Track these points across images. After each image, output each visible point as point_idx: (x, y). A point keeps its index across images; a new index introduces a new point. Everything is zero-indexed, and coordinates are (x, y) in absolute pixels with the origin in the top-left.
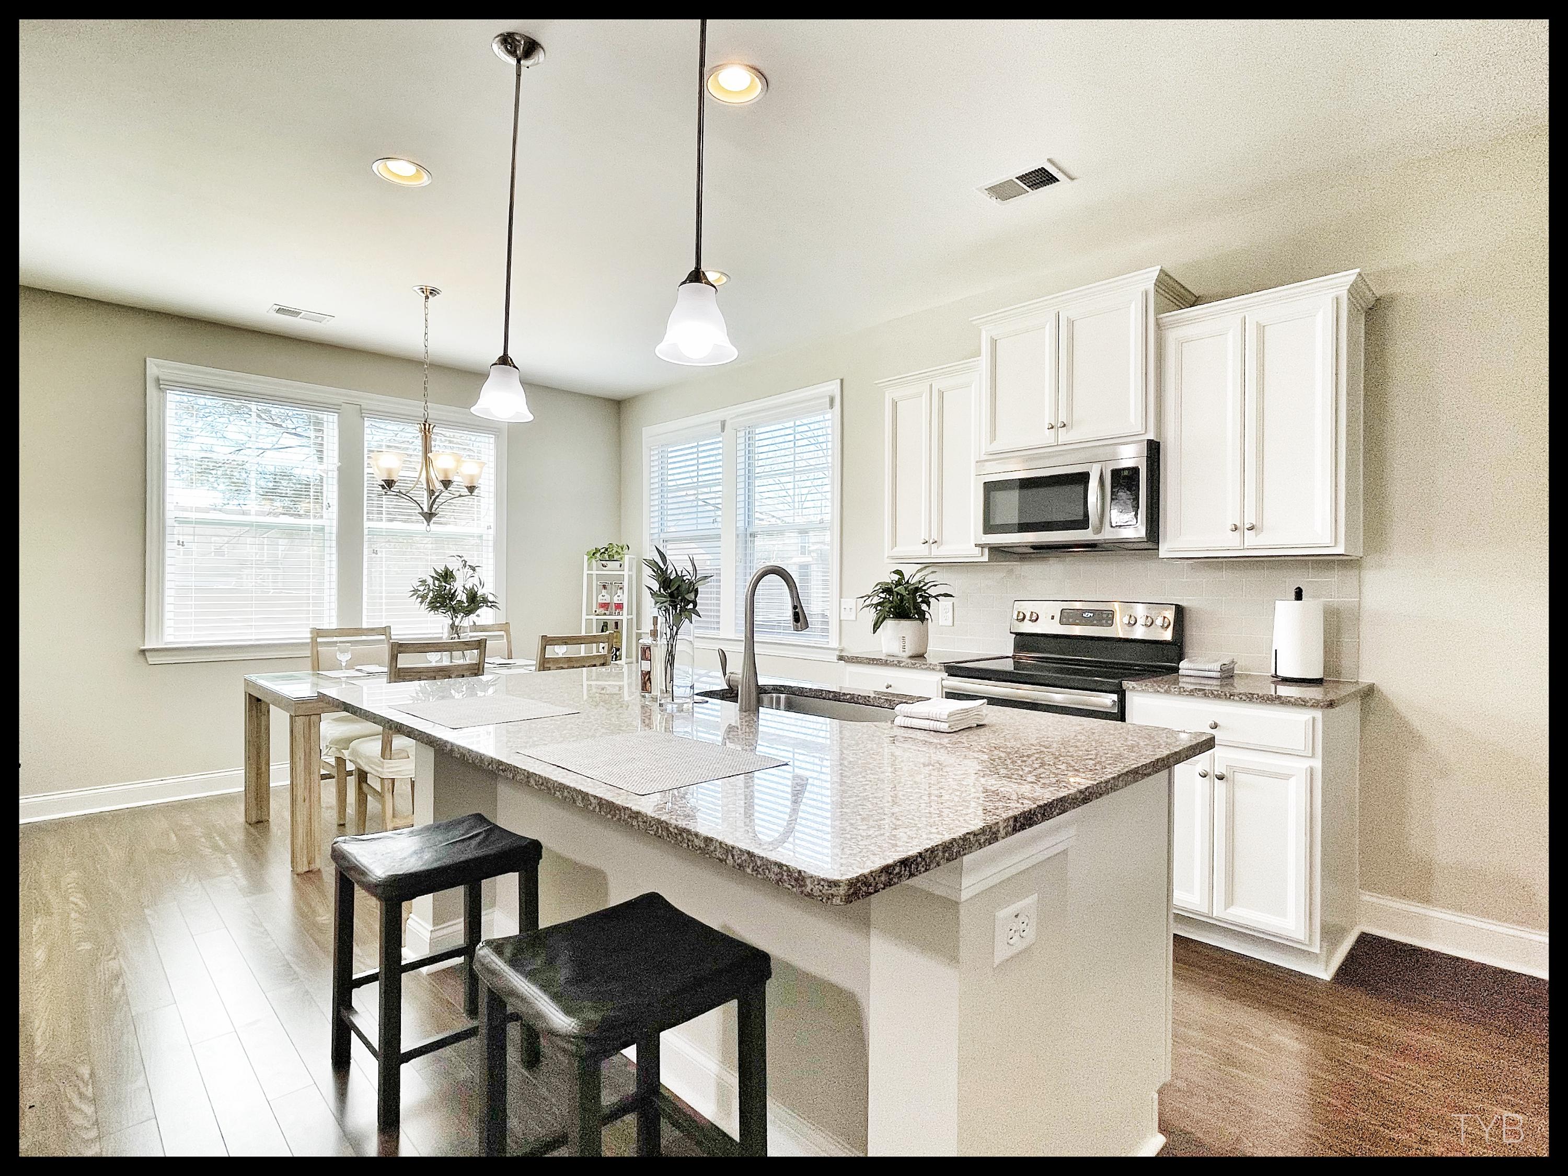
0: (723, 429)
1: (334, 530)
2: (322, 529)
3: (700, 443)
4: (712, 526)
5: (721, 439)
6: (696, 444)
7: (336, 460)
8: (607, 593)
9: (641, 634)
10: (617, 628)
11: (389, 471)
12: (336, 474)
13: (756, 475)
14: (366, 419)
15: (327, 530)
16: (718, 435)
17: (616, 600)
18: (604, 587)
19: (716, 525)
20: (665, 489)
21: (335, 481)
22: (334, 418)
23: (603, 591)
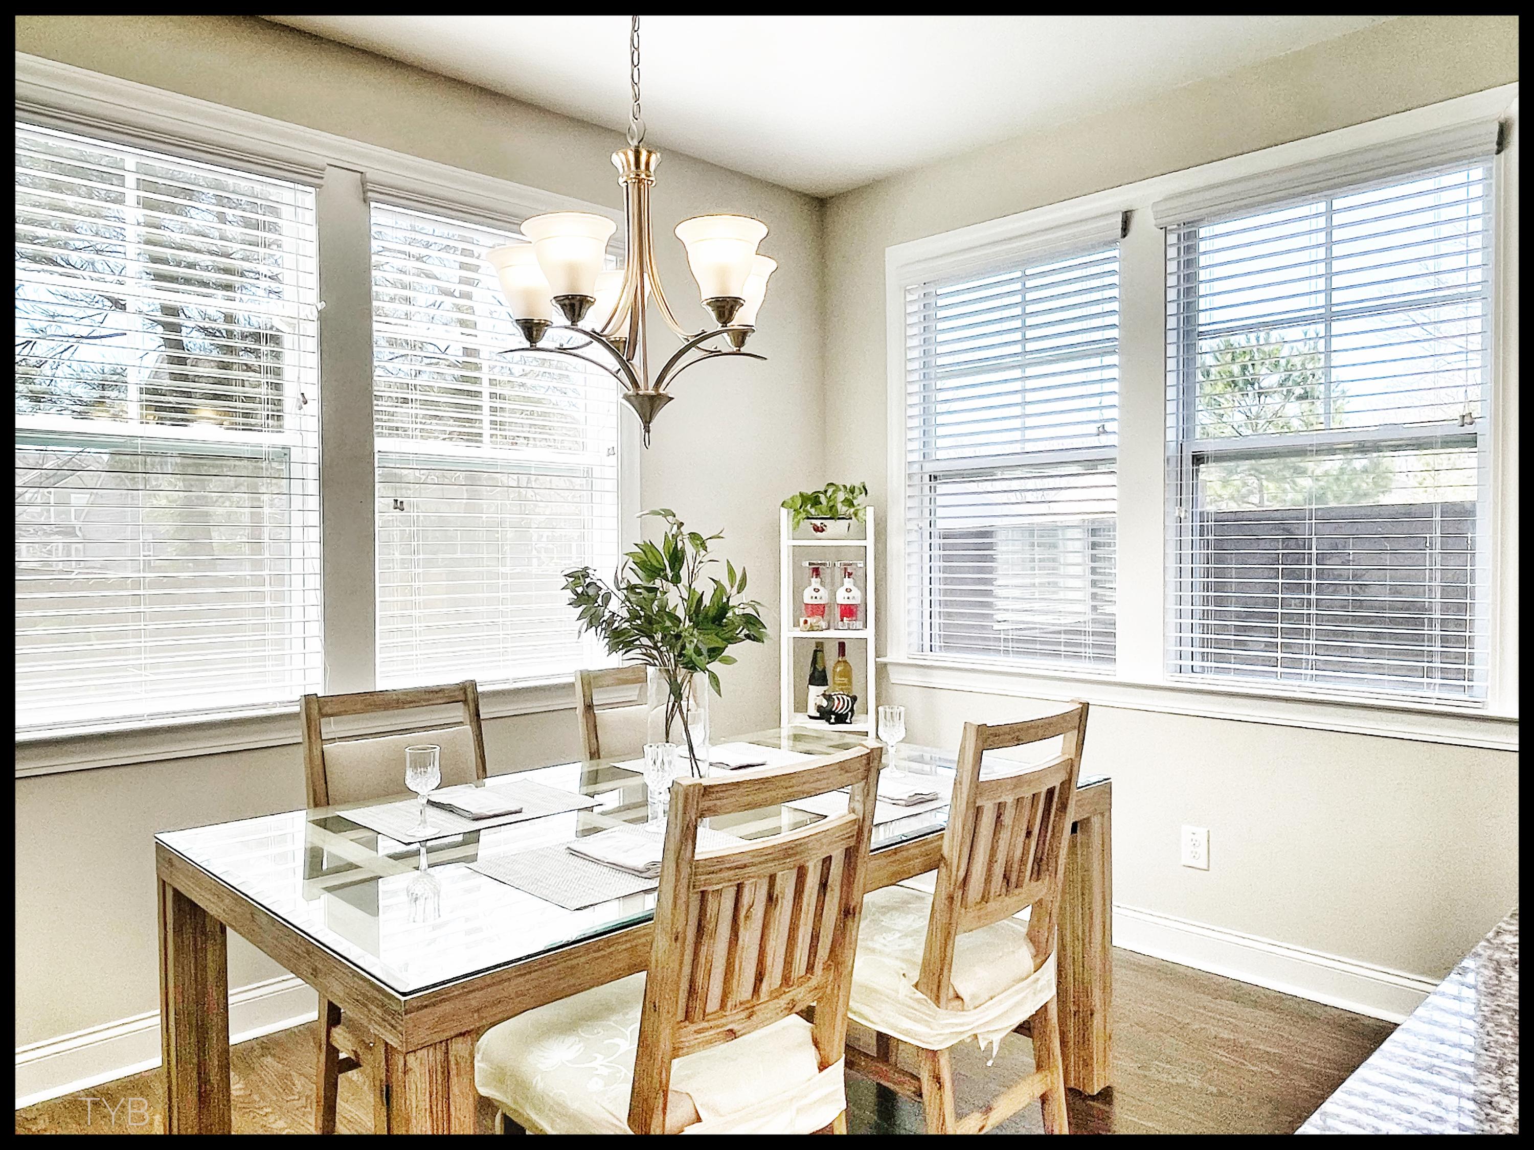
0: (1125, 230)
1: (313, 456)
2: (285, 453)
3: (1028, 272)
4: (1094, 441)
5: (1116, 253)
6: (1019, 274)
7: (313, 296)
8: (822, 583)
9: (885, 665)
10: (844, 655)
11: (573, 271)
12: (313, 328)
13: (1201, 329)
14: (373, 204)
15: (295, 455)
16: (1110, 244)
17: (842, 598)
18: (816, 572)
19: (1104, 440)
20: (932, 371)
21: (312, 344)
22: (308, 198)
23: (814, 580)
